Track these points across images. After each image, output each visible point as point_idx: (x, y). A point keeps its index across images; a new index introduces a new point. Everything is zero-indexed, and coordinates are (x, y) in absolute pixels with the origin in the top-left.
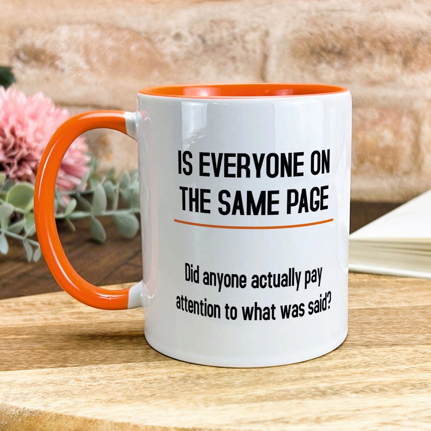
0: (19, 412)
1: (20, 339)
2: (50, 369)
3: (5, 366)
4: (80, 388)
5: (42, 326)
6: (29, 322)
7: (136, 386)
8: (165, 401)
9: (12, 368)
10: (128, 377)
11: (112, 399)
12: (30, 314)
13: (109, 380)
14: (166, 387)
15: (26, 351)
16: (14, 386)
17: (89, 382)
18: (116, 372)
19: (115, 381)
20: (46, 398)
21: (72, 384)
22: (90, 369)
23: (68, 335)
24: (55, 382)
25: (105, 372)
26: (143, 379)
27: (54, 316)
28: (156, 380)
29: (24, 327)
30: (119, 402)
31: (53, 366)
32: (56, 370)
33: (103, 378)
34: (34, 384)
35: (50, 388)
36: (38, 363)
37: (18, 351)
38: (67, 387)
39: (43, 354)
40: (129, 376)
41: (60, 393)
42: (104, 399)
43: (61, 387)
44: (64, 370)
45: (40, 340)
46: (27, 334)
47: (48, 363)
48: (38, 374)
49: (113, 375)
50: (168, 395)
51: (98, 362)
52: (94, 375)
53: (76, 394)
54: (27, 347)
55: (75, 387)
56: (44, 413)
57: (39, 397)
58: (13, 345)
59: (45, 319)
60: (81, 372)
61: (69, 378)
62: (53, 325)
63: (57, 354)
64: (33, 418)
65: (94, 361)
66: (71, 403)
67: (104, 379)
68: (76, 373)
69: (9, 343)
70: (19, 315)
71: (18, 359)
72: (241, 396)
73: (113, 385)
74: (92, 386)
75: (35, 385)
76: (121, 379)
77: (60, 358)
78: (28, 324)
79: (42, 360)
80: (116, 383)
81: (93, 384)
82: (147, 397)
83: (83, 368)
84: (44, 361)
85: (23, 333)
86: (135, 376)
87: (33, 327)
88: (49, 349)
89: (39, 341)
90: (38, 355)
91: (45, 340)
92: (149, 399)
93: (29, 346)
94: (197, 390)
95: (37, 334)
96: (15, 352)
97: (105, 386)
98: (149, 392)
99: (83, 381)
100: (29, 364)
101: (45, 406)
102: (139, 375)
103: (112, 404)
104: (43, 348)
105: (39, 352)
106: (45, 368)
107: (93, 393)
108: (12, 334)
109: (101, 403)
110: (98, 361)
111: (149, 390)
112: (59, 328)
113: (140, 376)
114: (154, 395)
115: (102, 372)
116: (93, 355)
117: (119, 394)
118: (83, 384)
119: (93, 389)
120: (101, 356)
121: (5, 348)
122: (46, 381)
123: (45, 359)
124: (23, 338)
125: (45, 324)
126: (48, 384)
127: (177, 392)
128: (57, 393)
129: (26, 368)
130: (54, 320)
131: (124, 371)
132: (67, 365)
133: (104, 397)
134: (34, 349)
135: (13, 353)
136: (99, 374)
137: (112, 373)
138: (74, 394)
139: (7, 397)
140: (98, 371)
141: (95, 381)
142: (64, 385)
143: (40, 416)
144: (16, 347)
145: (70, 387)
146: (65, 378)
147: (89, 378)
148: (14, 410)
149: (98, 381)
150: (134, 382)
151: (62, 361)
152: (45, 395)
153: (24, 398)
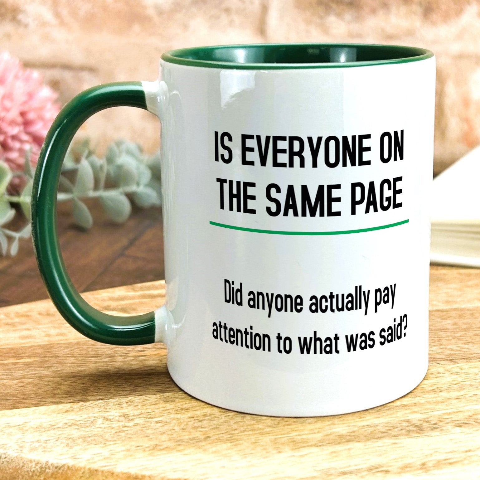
0: (41, 468)
1: (22, 364)
2: (69, 405)
3: (10, 402)
4: (113, 431)
5: (46, 345)
6: (27, 340)
7: (182, 426)
8: (224, 446)
9: (19, 405)
10: (169, 413)
11: (156, 445)
12: (28, 329)
13: (146, 418)
14: (221, 425)
15: (32, 380)
16: (27, 430)
17: (122, 421)
18: (152, 407)
19: (155, 420)
20: (72, 447)
21: (101, 426)
22: (118, 403)
23: (80, 356)
24: (79, 423)
25: (139, 407)
26: (189, 415)
27: (58, 331)
28: (205, 415)
29: (23, 347)
30: (167, 448)
31: (72, 400)
32: (76, 406)
33: (138, 415)
34: (52, 427)
36: (52, 397)
37: (22, 380)
38: (96, 430)
39: (56, 384)
40: (170, 411)
41: (89, 439)
42: (147, 446)
43: (87, 429)
44: (86, 405)
46: (29, 357)
47: (64, 396)
48: (53, 412)
49: (150, 411)
50: (226, 437)
52: (125, 411)
53: (110, 439)
54: (32, 374)
55: (106, 430)
56: (73, 468)
57: (63, 445)
58: (15, 372)
59: (48, 335)
60: (109, 407)
61: (95, 417)
62: (59, 344)
63: (73, 384)
64: (59, 475)
65: (122, 392)
66: (105, 452)
67: (140, 416)
68: (102, 409)
69: (9, 370)
70: (14, 331)
71: (25, 392)
72: (319, 436)
73: (152, 425)
74: (128, 427)
75: (54, 429)
76: (161, 416)
78: (27, 343)
79: (56, 392)
80: (157, 422)
81: (128, 424)
82: (199, 441)
83: (108, 402)
84: (58, 394)
85: (24, 355)
86: (177, 411)
87: (34, 346)
89: (46, 366)
90: (49, 385)
91: (54, 364)
92: (203, 443)
93: (35, 373)
94: (261, 429)
95: (41, 356)
96: (19, 383)
97: (143, 427)
98: (200, 433)
99: (113, 420)
100: (41, 398)
101: (74, 457)
102: (182, 409)
103: (159, 453)
104: (53, 375)
106: (62, 403)
107: (130, 438)
108: (10, 357)
109: (144, 451)
110: (127, 391)
111: (201, 431)
112: (67, 347)
113: (183, 411)
114: (209, 437)
115: (135, 406)
116: (119, 384)
117: (164, 437)
118: (115, 425)
119: (129, 432)
120: (129, 384)
121: (5, 377)
122: (67, 422)
123: (59, 391)
124: (25, 362)
125: (48, 342)
126: (70, 426)
127: (236, 432)
128: (84, 438)
129: (37, 405)
130: (58, 337)
131: (162, 405)
132: (89, 398)
133: (147, 443)
134: (42, 377)
135: (16, 383)
136: (132, 410)
137: (148, 407)
138: (107, 440)
139: (22, 447)
140: (130, 405)
141: (130, 421)
142: (91, 427)
143: (69, 472)
144: (18, 375)
145: (99, 429)
146: (89, 417)
147: (120, 416)
148: (34, 464)
149: (132, 420)
150: (178, 419)
151: (80, 393)
152: (71, 442)
153: (44, 447)
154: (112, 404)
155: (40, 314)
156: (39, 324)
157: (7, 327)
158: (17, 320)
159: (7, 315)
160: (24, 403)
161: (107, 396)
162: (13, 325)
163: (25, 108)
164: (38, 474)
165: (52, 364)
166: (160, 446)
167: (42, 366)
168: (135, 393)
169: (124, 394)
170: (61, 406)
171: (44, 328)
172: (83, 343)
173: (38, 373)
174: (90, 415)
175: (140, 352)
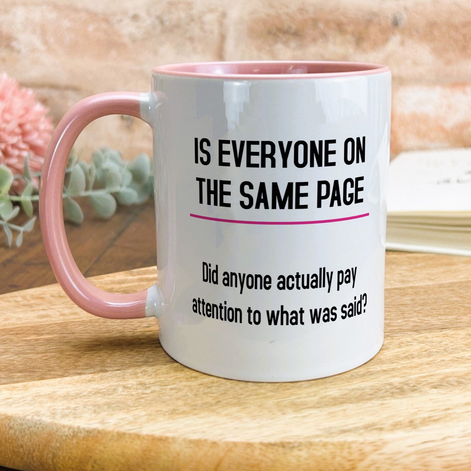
0: (74, 432)
1: (43, 340)
2: (90, 376)
3: (38, 374)
4: (134, 398)
5: (62, 323)
6: (45, 319)
7: (194, 392)
8: (235, 409)
9: (46, 377)
10: (181, 381)
12: (43, 310)
13: (161, 386)
14: (227, 391)
15: (54, 354)
16: (56, 399)
17: (140, 389)
18: (165, 375)
19: (169, 387)
20: (99, 413)
21: (122, 393)
22: (134, 373)
23: (94, 332)
24: (102, 391)
25: (153, 376)
27: (70, 311)
29: (42, 325)
30: (184, 412)
31: (92, 371)
32: (97, 376)
33: (153, 383)
34: (78, 395)
35: (100, 400)
36: (74, 369)
37: (45, 354)
38: (118, 397)
39: (76, 357)
40: (181, 379)
41: (113, 406)
42: (166, 410)
43: (110, 397)
44: (105, 375)
45: (65, 340)
46: (48, 334)
47: (85, 367)
48: (77, 382)
49: (163, 379)
50: (234, 401)
51: (139, 364)
52: (141, 379)
53: (132, 405)
54: (54, 349)
55: (127, 397)
56: (103, 432)
57: (90, 411)
58: (38, 347)
59: (62, 315)
60: (126, 377)
61: (115, 386)
62: (73, 322)
63: (90, 357)
64: (90, 438)
65: (135, 363)
66: (129, 417)
67: (155, 384)
68: (121, 378)
69: (32, 345)
70: (32, 311)
71: (50, 365)
73: (168, 391)
74: (146, 394)
75: (81, 397)
76: (174, 384)
77: (97, 361)
78: (45, 322)
79: (76, 364)
80: (171, 389)
81: (145, 391)
82: (211, 405)
83: (126, 372)
84: (79, 366)
85: (44, 332)
86: (187, 379)
88: (80, 351)
90: (70, 358)
92: (215, 407)
93: (56, 347)
94: (264, 394)
95: (60, 333)
96: (43, 356)
97: (160, 394)
98: (212, 398)
99: (132, 388)
100: (64, 370)
101: (102, 422)
102: (192, 377)
103: (178, 416)
104: (72, 349)
105: (70, 355)
106: (84, 374)
107: (150, 404)
108: (32, 334)
109: (164, 415)
110: (139, 362)
111: (211, 397)
112: (81, 325)
113: (193, 379)
114: (219, 402)
115: (150, 376)
116: (132, 356)
117: (180, 403)
118: (134, 392)
119: (149, 398)
120: (141, 356)
121: (29, 351)
122: (91, 390)
123: (80, 364)
124: (45, 338)
125: (63, 320)
126: (95, 394)
127: (242, 396)
129: (62, 376)
130: (72, 316)
132: (107, 369)
133: (165, 408)
134: (63, 351)
135: (40, 357)
136: (147, 379)
137: (161, 376)
138: (129, 406)
139: (54, 414)
140: (145, 375)
141: (147, 388)
142: (113, 394)
143: (99, 435)
144: (41, 350)
145: (120, 397)
146: (111, 386)
147: (138, 384)
148: (66, 429)
149: (149, 387)
150: (189, 386)
151: (99, 364)
152: (97, 409)
153: (74, 414)
154: (128, 374)
155: (53, 296)
156: (53, 305)
157: (25, 308)
158: (33, 302)
159: (24, 298)
160: (50, 375)
161: (123, 367)
162: (30, 306)
163: (23, 121)
164: (71, 438)
165: (70, 339)
166: (176, 410)
167: (61, 341)
168: (147, 364)
169: (138, 365)
170: (83, 377)
171: (58, 308)
172: (95, 320)
173: (59, 348)
174: (110, 384)
175: (146, 328)
